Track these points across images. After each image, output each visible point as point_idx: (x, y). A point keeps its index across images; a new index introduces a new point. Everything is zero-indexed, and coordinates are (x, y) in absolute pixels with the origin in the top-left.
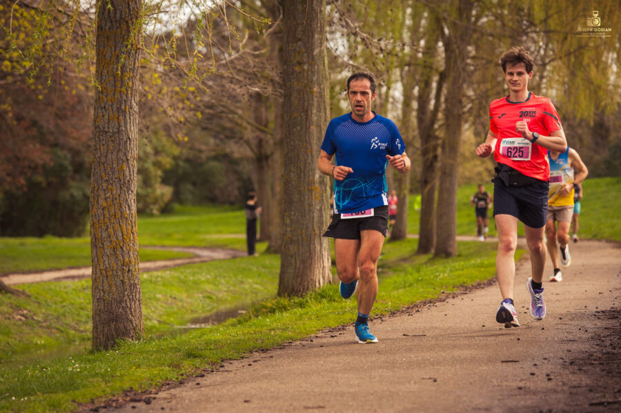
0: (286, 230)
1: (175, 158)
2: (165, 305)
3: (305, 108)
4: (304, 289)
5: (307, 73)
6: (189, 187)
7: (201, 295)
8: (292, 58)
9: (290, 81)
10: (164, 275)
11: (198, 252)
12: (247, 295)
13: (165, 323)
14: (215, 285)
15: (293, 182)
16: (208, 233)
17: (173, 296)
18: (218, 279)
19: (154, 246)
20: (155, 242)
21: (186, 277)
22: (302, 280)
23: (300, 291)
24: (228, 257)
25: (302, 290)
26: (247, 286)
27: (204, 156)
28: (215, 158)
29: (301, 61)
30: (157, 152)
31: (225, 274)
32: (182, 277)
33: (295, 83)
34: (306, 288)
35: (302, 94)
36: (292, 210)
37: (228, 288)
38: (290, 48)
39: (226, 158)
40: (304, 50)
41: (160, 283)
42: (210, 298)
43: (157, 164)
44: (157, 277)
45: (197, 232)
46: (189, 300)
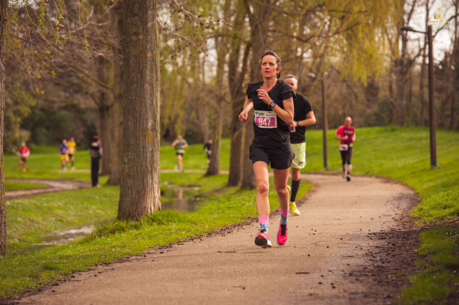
0: (124, 168)
1: (32, 108)
2: (24, 227)
3: (141, 70)
4: (138, 214)
5: (142, 42)
6: (44, 131)
7: (53, 219)
8: (130, 30)
9: (128, 48)
10: (23, 202)
11: (51, 184)
12: (91, 218)
13: (24, 241)
14: (65, 210)
15: (130, 129)
17: (31, 219)
18: (68, 205)
19: (15, 178)
20: (16, 175)
21: (41, 204)
22: (137, 207)
24: (76, 187)
25: (136, 215)
26: (91, 212)
27: (56, 106)
28: (65, 108)
29: (137, 32)
30: (16, 103)
31: (74, 202)
32: (39, 204)
33: (133, 50)
34: (140, 213)
35: (138, 58)
36: (129, 151)
37: (76, 212)
38: (129, 21)
39: (74, 108)
40: (139, 23)
41: (21, 209)
42: (61, 221)
43: (17, 113)
44: (18, 204)
45: (50, 167)
46: (44, 223)
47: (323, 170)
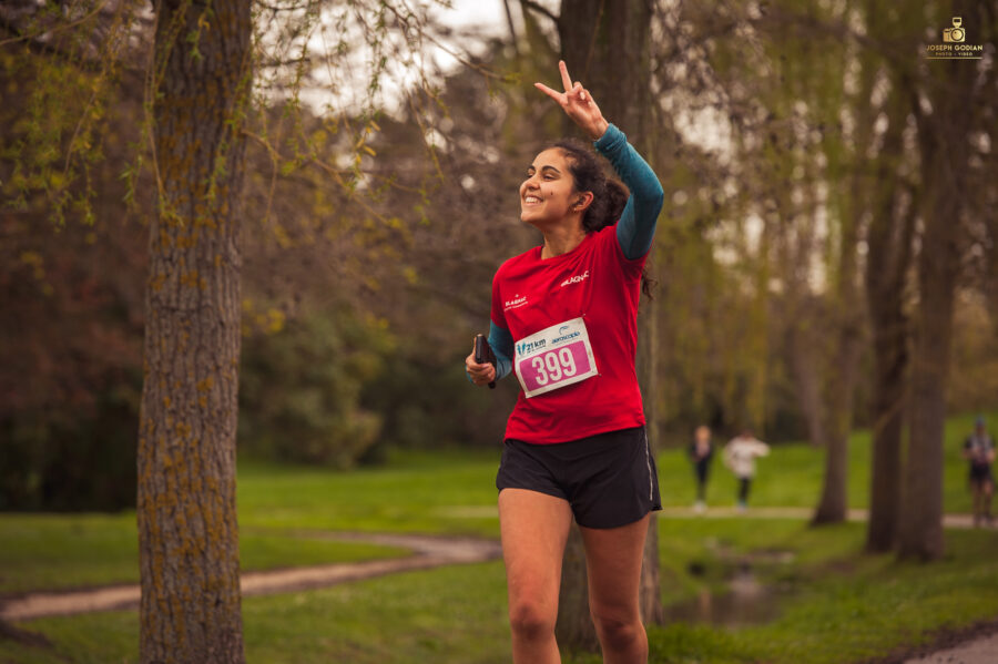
1: (389, 359)
6: (417, 414)
7: (410, 640)
10: (339, 596)
11: (423, 545)
14: (442, 616)
16: (451, 504)
19: (337, 532)
20: (343, 523)
24: (483, 556)
27: (445, 353)
30: (351, 344)
31: (465, 596)
37: (469, 624)
42: (428, 645)
43: (352, 370)
44: (325, 601)
45: (429, 503)
46: (387, 650)
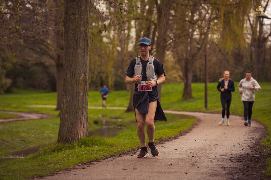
0: (63, 106)
1: (14, 64)
3: (76, 39)
4: (72, 139)
7: (19, 139)
9: (68, 24)
11: (23, 114)
15: (68, 80)
16: (31, 104)
17: (3, 139)
18: (30, 130)
21: (12, 129)
22: (71, 134)
23: (70, 140)
24: (39, 118)
25: (71, 140)
26: (46, 135)
27: (30, 63)
28: (36, 65)
29: (74, 13)
30: (4, 60)
31: (34, 128)
32: (10, 129)
33: (71, 25)
34: (73, 138)
35: (74, 31)
36: (67, 95)
39: (42, 64)
40: (76, 7)
45: (25, 103)
47: (204, 109)
